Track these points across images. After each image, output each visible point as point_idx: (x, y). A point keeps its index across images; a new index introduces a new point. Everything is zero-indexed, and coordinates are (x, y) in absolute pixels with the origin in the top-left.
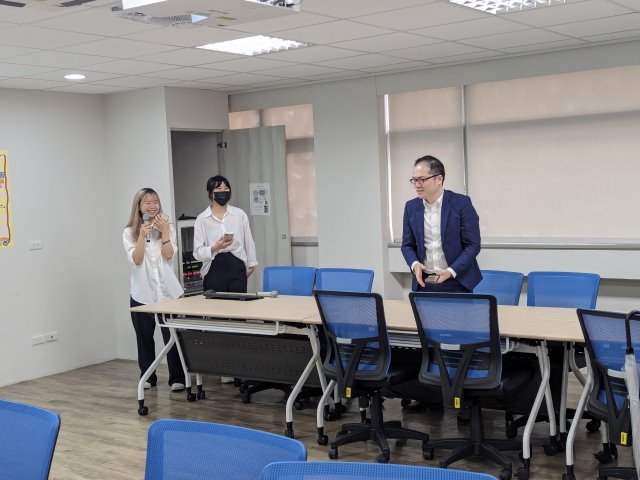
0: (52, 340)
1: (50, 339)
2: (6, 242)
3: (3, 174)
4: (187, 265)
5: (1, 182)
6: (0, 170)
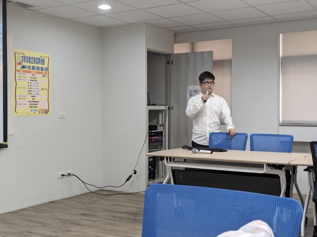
2: (47, 112)
3: (47, 69)
4: (149, 133)
5: (46, 73)
6: (45, 66)
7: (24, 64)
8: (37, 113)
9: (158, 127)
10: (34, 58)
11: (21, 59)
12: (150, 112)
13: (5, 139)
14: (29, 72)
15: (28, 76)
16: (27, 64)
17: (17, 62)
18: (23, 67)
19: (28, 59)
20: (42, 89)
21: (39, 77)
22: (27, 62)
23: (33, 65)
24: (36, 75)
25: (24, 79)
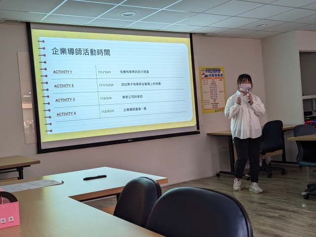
4: (305, 118)
5: (222, 78)
9: (313, 112)
10: (213, 69)
12: (304, 101)
14: (210, 78)
15: (210, 81)
16: (208, 74)
18: (206, 76)
19: (208, 70)
21: (217, 81)
24: (215, 80)
25: (207, 83)
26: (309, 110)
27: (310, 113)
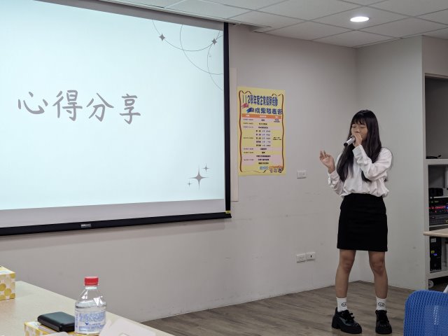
0: (311, 259)
1: (310, 258)
2: (281, 170)
3: (281, 111)
4: (430, 199)
5: (280, 117)
6: (279, 107)
7: (251, 106)
8: (268, 171)
10: (264, 98)
11: (248, 99)
12: (431, 168)
13: (228, 207)
14: (258, 116)
15: (257, 121)
16: (254, 106)
17: (242, 104)
18: (250, 110)
19: (256, 99)
20: (275, 139)
21: (270, 122)
22: (255, 103)
23: (263, 106)
24: (267, 121)
25: (251, 126)
26: (437, 185)
27: (440, 192)
